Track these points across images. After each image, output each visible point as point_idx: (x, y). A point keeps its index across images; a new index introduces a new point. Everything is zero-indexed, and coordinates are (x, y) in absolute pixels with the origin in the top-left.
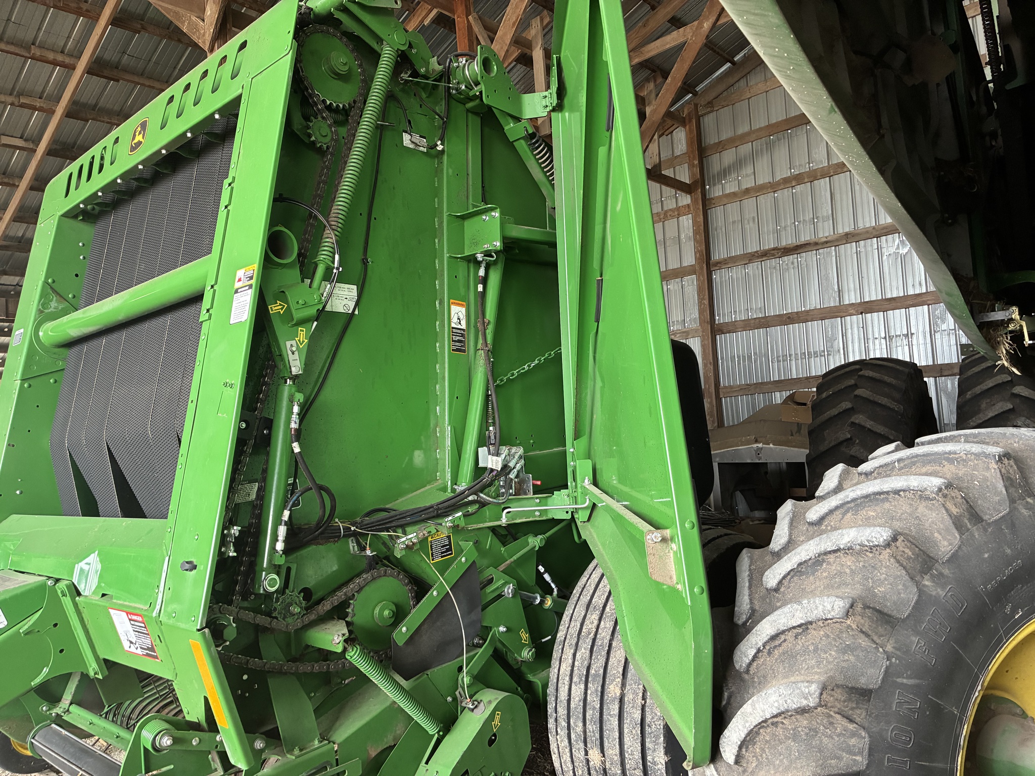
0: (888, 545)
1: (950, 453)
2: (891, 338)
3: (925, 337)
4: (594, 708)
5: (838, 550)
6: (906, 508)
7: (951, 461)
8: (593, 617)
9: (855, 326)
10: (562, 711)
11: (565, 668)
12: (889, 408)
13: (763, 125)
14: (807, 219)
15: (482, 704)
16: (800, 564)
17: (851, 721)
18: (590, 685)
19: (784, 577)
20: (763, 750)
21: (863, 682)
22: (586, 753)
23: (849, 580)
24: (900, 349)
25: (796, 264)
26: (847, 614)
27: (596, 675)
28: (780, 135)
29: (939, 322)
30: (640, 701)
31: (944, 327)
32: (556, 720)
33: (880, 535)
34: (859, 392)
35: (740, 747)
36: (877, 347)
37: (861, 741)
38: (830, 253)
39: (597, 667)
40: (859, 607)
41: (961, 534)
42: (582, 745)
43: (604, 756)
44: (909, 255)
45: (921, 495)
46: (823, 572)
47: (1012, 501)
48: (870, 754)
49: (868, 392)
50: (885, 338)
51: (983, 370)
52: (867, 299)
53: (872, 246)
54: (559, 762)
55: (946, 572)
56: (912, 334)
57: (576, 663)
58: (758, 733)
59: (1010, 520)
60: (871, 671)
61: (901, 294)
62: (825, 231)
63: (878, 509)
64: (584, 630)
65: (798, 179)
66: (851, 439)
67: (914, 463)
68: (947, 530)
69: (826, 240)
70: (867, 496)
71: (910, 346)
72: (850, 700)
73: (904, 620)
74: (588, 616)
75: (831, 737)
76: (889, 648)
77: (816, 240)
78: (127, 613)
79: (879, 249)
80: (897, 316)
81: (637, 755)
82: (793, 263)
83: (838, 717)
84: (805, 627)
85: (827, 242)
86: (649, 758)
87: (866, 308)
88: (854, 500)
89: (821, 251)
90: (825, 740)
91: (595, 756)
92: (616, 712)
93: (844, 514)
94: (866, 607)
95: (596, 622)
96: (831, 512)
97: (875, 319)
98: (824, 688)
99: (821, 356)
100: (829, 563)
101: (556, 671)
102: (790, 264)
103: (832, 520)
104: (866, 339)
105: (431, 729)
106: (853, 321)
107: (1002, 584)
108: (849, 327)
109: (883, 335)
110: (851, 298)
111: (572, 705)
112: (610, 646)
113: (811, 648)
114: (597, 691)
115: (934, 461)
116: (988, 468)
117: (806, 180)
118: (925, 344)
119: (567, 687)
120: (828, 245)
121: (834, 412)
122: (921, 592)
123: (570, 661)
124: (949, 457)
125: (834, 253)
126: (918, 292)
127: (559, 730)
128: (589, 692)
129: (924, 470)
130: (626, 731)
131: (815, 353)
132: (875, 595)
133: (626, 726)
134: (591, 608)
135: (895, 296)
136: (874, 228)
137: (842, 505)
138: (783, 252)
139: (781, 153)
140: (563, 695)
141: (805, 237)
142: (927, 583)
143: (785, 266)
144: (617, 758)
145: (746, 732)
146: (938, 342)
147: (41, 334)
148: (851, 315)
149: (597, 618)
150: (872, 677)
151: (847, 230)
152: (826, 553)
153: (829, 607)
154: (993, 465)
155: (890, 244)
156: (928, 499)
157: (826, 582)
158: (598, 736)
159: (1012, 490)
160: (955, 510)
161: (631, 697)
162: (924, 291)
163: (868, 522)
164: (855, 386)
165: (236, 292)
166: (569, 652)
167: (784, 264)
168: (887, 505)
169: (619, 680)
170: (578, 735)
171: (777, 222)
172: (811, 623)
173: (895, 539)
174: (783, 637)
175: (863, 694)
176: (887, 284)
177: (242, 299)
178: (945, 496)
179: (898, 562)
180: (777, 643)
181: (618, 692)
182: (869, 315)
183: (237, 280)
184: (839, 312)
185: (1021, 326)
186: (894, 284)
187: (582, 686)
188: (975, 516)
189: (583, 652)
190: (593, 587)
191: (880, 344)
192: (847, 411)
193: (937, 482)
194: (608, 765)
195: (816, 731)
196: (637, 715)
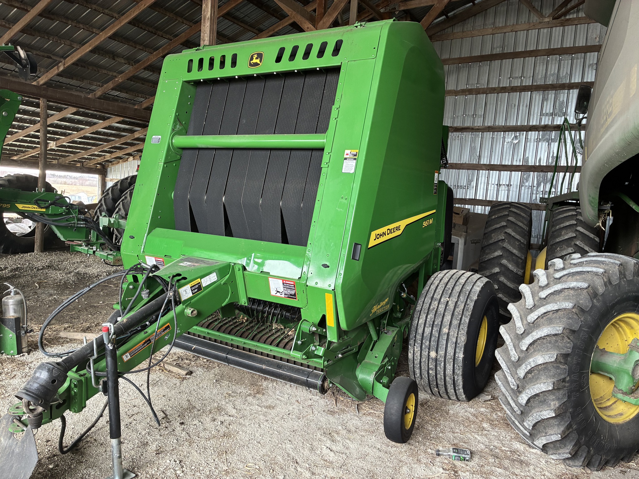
0: (586, 288)
1: (603, 261)
2: (500, 185)
3: (517, 188)
4: (435, 337)
5: (570, 288)
6: (590, 277)
7: (603, 264)
8: (435, 303)
9: (484, 176)
10: (419, 337)
11: (422, 321)
12: (522, 228)
13: (456, 57)
14: (470, 114)
15: (390, 331)
16: (554, 291)
17: (569, 339)
18: (434, 328)
19: (548, 295)
20: (537, 346)
21: (573, 328)
22: (429, 352)
23: (571, 298)
24: (503, 191)
25: (460, 138)
26: (573, 308)
27: (437, 325)
28: (465, 65)
29: (525, 181)
30: (456, 335)
31: (527, 184)
32: (415, 341)
33: (585, 285)
34: (510, 218)
35: (529, 345)
36: (492, 188)
37: (570, 345)
38: (478, 135)
39: (438, 321)
40: (576, 307)
41: (606, 287)
42: (427, 350)
43: (437, 354)
44: (518, 144)
45: (596, 274)
46: (562, 295)
47: (620, 279)
48: (573, 349)
49: (514, 219)
50: (497, 185)
51: (564, 217)
52: (492, 163)
53: (500, 135)
54: (412, 356)
55: (600, 298)
56: (511, 185)
57: (428, 320)
58: (536, 341)
59: (619, 285)
60: (576, 325)
61: (510, 164)
62: (478, 123)
63: (581, 277)
64: (431, 307)
65: (470, 92)
66: (504, 239)
67: (591, 263)
68: (602, 285)
69: (478, 128)
70: (577, 272)
71: (509, 191)
72: (570, 333)
73: (587, 311)
74: (433, 302)
75: (562, 343)
76: (582, 319)
77: (473, 127)
78: (283, 281)
79: (504, 138)
80: (505, 174)
81: (452, 354)
82: (458, 137)
83: (566, 337)
84: (557, 311)
85: (478, 129)
86: (457, 355)
87: (491, 167)
88: (572, 273)
89: (474, 133)
90: (560, 344)
91: (433, 354)
92: (446, 338)
93: (568, 277)
94: (578, 306)
95: (437, 305)
96: (564, 276)
97: (494, 174)
98: (564, 328)
99: (464, 188)
100: (565, 292)
101: (416, 322)
102: (457, 137)
103: (564, 279)
104: (488, 184)
105: (375, 338)
106: (483, 173)
107: (614, 304)
108: (480, 176)
109: (496, 183)
110: (485, 161)
111: (425, 335)
112: (444, 314)
113: (558, 317)
114: (437, 330)
115: (598, 263)
116: (615, 268)
117: (474, 93)
118: (516, 191)
119: (422, 328)
120: (479, 131)
121: (498, 226)
122: (593, 303)
123: (425, 319)
124: (602, 262)
125: (480, 136)
126: (518, 164)
127: (416, 344)
128: (434, 331)
129: (594, 265)
130: (449, 345)
131: (461, 186)
132: (579, 303)
133: (449, 344)
134: (434, 299)
135: (506, 164)
136: (503, 126)
137: (568, 274)
138: (454, 130)
139: (464, 75)
140: (420, 331)
141: (468, 124)
142: (595, 301)
143: (454, 137)
144: (443, 355)
145: (533, 340)
146: (523, 191)
147: (173, 141)
148: (483, 170)
149: (437, 303)
150: (576, 327)
151: (489, 125)
152: (565, 289)
153: (567, 305)
154: (617, 267)
155: (509, 137)
156: (598, 275)
157: (564, 298)
158: (436, 346)
159: (621, 276)
160: (605, 280)
161: (453, 333)
162: (521, 164)
163: (577, 280)
164: (508, 215)
165: (346, 159)
166: (423, 316)
167: (454, 136)
168: (584, 276)
169: (448, 327)
170: (426, 346)
171: (454, 113)
172: (560, 309)
173: (589, 287)
174: (548, 313)
175: (573, 332)
176: (504, 157)
177: (349, 163)
178: (604, 275)
179: (588, 294)
180: (546, 315)
181: (447, 331)
182: (491, 172)
183: (345, 154)
184: (478, 167)
185: (610, 212)
186: (507, 158)
187: (430, 328)
188: (610, 283)
189: (431, 316)
190: (433, 291)
191: (494, 188)
192: (503, 226)
193: (602, 270)
194: (438, 357)
195: (557, 341)
196: (454, 340)
